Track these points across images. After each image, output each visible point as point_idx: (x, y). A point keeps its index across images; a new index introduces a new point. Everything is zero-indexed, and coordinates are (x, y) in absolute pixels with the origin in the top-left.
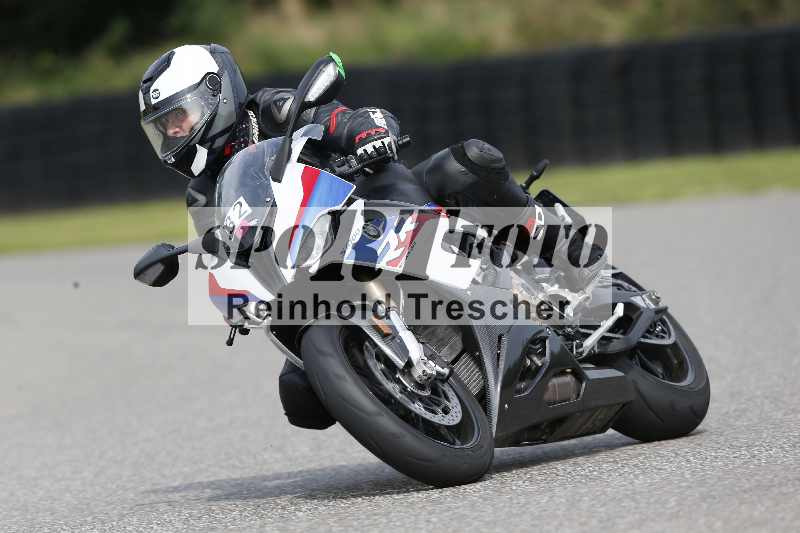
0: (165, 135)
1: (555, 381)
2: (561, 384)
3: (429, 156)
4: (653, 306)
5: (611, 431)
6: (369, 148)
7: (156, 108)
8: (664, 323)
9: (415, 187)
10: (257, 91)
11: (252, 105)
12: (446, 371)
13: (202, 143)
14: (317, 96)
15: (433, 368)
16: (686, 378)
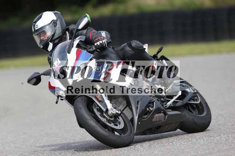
0: (40, 39)
1: (157, 115)
2: (159, 116)
3: (121, 45)
4: (193, 92)
5: (178, 130)
6: (98, 43)
7: (37, 31)
9: (115, 55)
10: (69, 25)
11: (67, 30)
12: (120, 112)
13: (51, 41)
14: (82, 27)
15: (115, 111)
16: (203, 113)
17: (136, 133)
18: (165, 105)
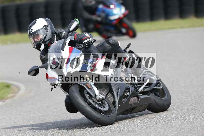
0: (34, 40)
1: (132, 99)
4: (157, 79)
6: (86, 41)
7: (32, 34)
8: (160, 83)
12: (105, 97)
13: (43, 43)
14: (72, 29)
16: (165, 97)
17: (117, 114)
18: (138, 90)
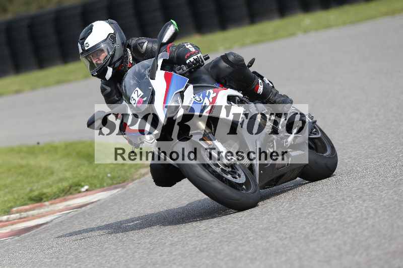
4: (311, 121)
5: (298, 178)
6: (192, 59)
7: (87, 51)
8: (316, 128)
11: (129, 46)
13: (110, 66)
14: (167, 40)
16: (327, 151)
